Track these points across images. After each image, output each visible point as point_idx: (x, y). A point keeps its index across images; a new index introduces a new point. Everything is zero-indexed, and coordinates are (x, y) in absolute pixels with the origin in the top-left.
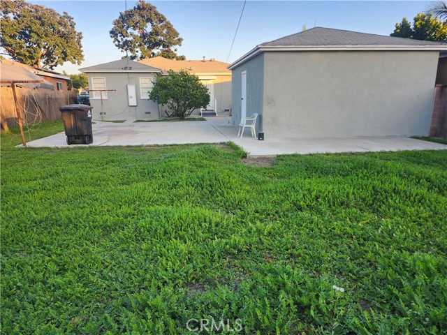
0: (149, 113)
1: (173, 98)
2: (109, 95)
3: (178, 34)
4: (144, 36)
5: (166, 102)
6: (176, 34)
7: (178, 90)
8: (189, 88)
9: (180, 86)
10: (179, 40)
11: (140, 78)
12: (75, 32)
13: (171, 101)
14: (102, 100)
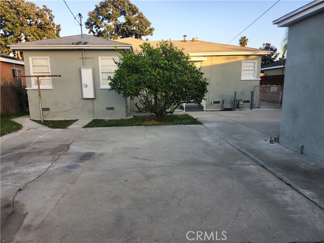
0: (112, 109)
1: (149, 87)
2: (54, 83)
3: (150, 24)
4: (118, 27)
5: (137, 94)
6: (148, 24)
7: (159, 74)
8: (176, 70)
9: (161, 68)
10: (151, 29)
11: (100, 58)
12: (53, 24)
13: (144, 92)
14: (39, 90)
